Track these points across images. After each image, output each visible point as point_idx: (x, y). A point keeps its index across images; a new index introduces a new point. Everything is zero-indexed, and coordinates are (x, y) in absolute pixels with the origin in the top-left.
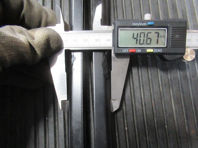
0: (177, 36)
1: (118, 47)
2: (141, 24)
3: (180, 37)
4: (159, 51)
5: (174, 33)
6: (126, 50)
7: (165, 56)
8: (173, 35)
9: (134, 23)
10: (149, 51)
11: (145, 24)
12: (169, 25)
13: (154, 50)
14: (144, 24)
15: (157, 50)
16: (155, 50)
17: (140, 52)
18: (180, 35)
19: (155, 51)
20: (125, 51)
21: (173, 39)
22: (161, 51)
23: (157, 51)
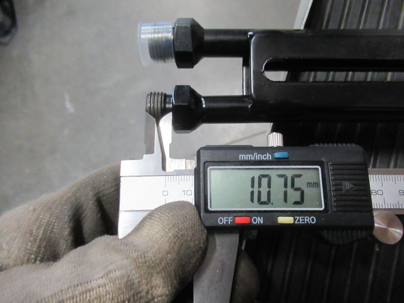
0: (347, 185)
1: (207, 211)
2: (260, 157)
3: (355, 188)
4: (310, 220)
5: (338, 176)
6: (228, 219)
7: (325, 233)
8: (337, 182)
9: (243, 154)
10: (282, 220)
11: (268, 157)
12: (324, 159)
13: (295, 220)
14: (265, 157)
15: (304, 218)
16: (299, 219)
17: (262, 222)
18: (353, 182)
19: (299, 221)
20: (223, 221)
21: (339, 192)
22: (313, 220)
23: (304, 221)
